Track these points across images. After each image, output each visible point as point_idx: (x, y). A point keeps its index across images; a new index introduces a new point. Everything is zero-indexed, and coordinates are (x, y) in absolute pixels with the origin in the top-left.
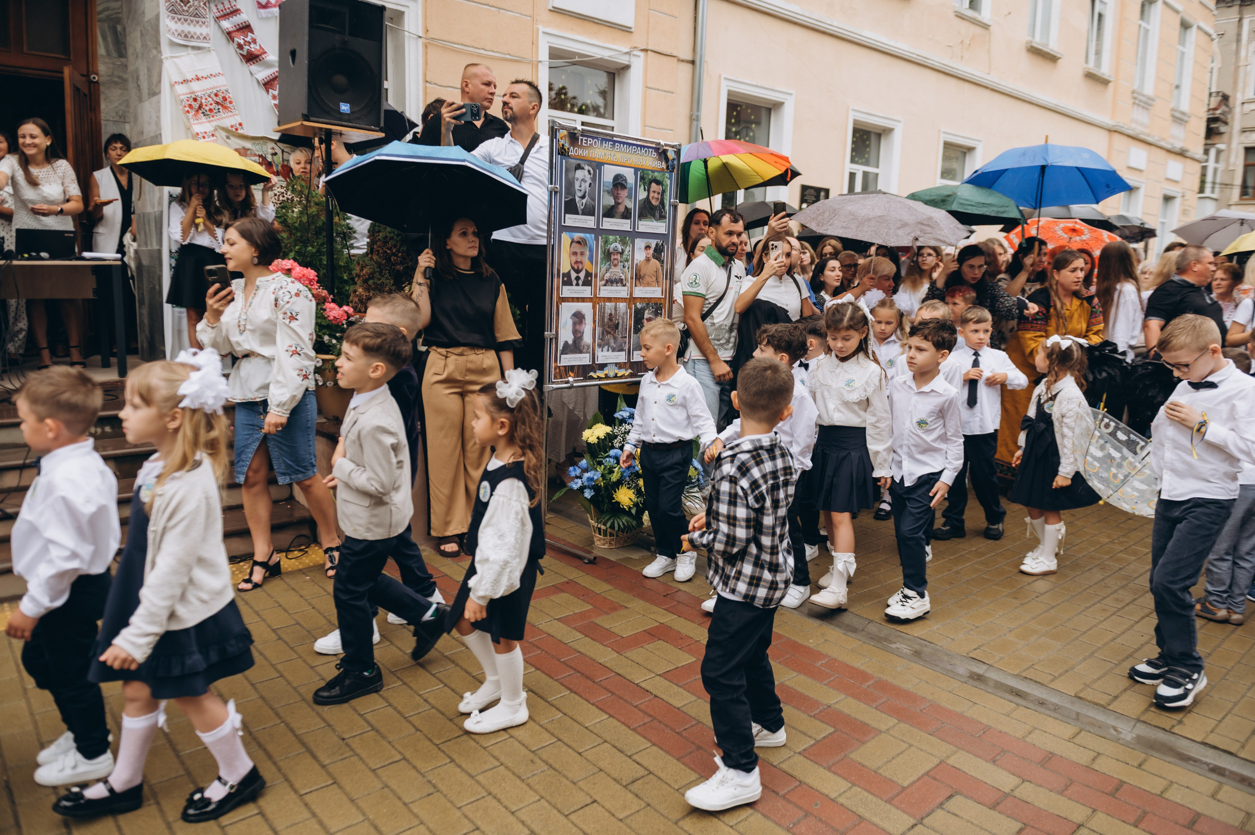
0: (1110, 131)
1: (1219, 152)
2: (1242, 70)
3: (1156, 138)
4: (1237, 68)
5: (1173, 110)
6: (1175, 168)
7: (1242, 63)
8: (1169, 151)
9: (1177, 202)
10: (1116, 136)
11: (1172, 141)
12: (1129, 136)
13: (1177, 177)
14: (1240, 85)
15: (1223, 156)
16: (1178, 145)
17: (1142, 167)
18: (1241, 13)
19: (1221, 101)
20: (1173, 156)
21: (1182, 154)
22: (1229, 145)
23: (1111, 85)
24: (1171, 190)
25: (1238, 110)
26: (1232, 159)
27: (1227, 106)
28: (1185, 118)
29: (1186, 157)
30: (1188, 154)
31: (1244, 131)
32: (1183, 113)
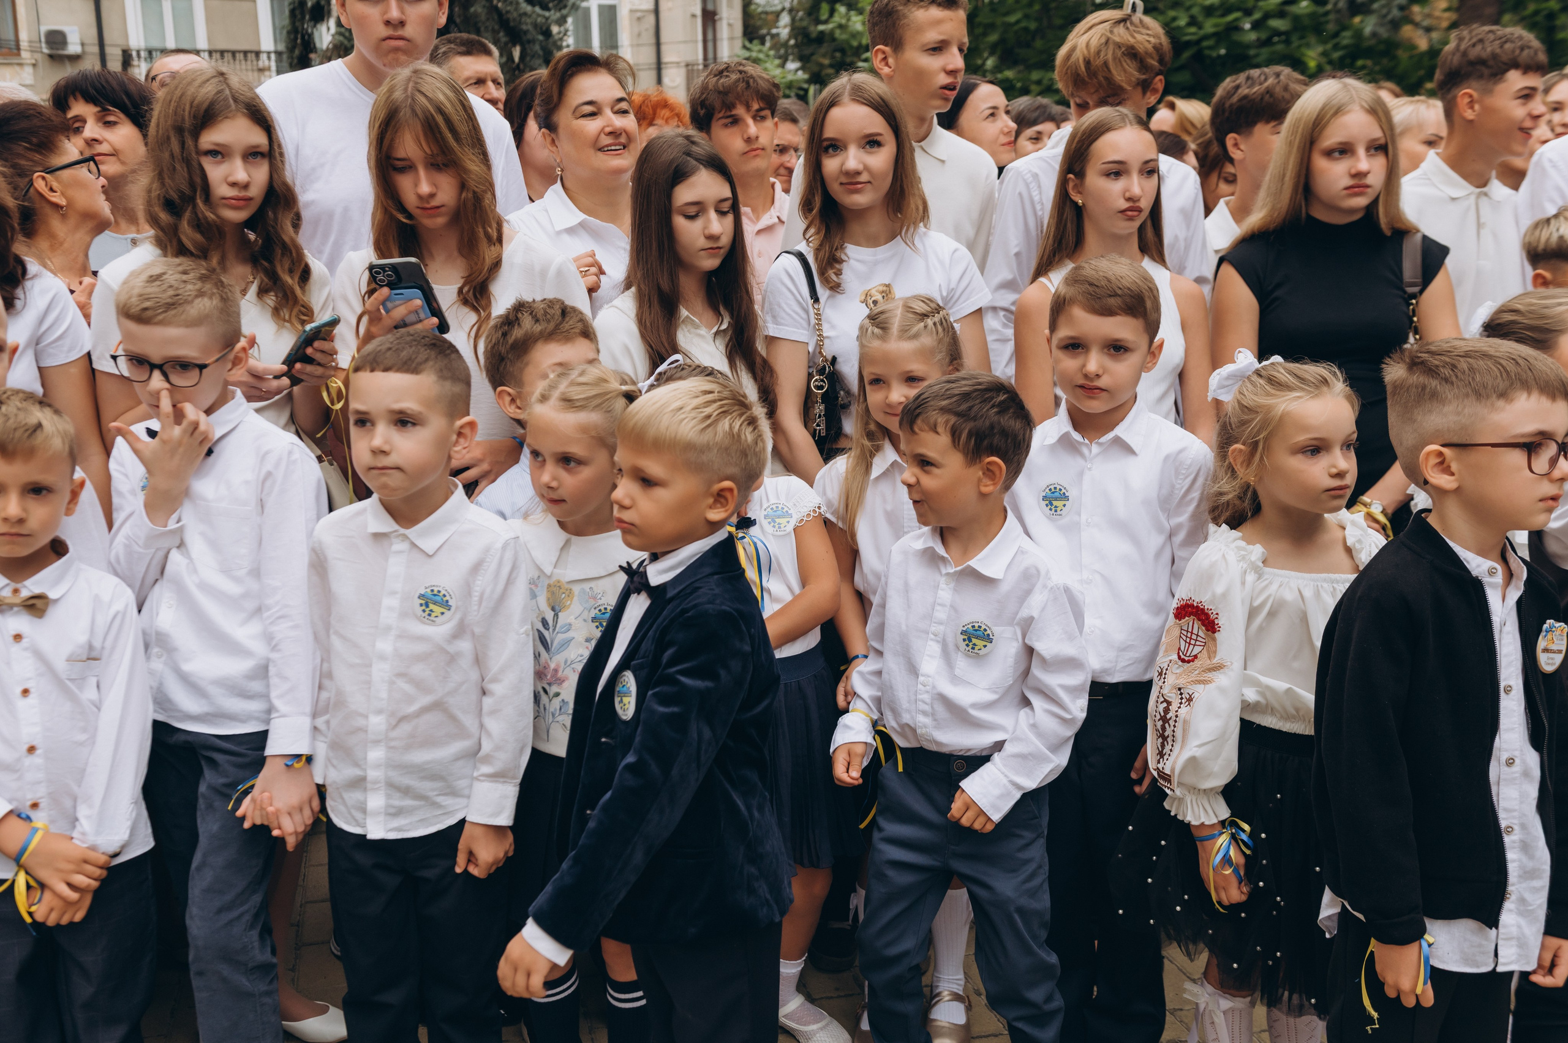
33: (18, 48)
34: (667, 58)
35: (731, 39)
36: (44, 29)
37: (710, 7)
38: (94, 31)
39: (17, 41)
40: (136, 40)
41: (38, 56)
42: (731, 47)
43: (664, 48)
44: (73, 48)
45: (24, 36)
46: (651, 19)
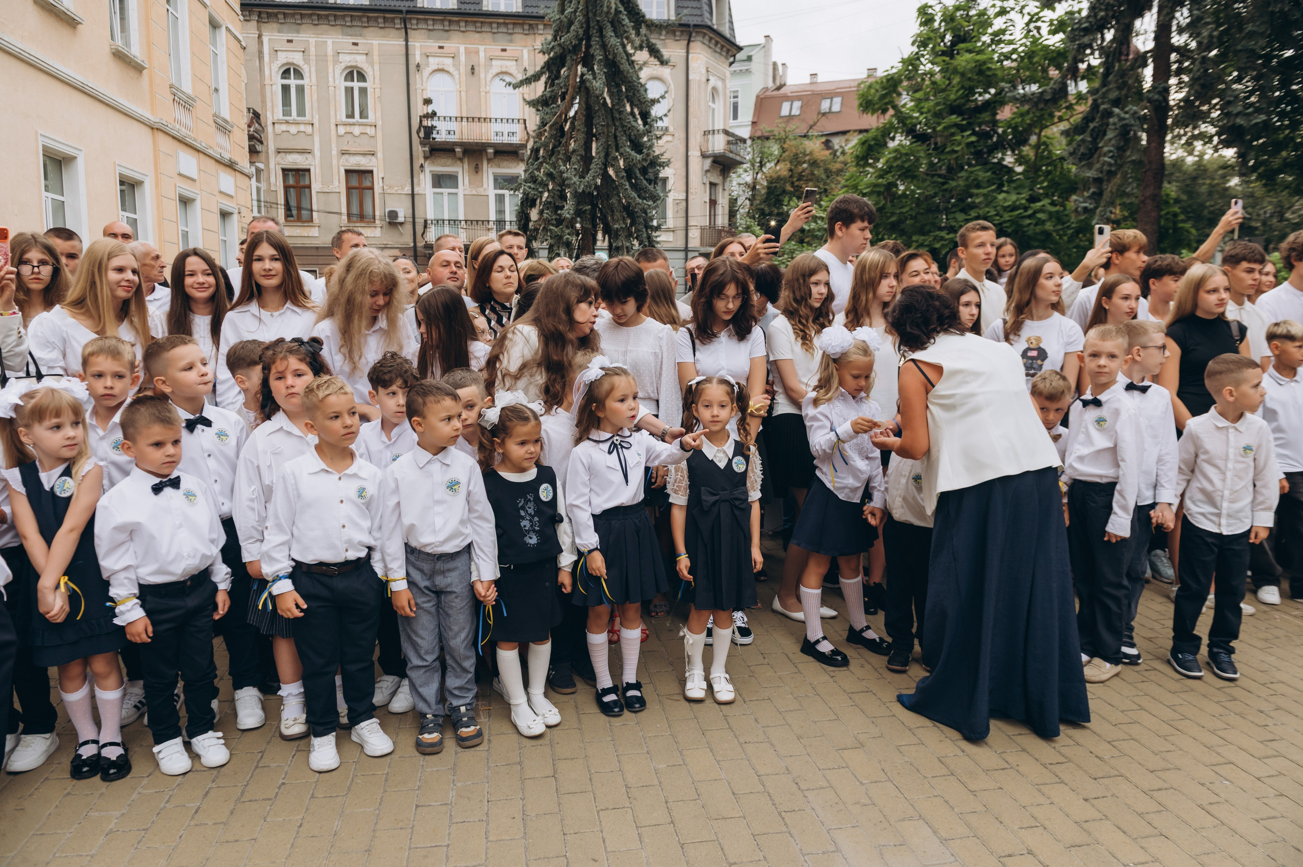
0: (152, 128)
1: (258, 171)
2: (268, 88)
3: (203, 144)
4: (263, 86)
5: (215, 115)
6: (227, 181)
7: (267, 81)
8: (217, 161)
9: (235, 217)
10: (161, 136)
11: (219, 150)
12: (174, 138)
13: (231, 191)
14: (269, 104)
15: (263, 176)
16: (227, 156)
17: (195, 176)
18: (259, 29)
19: (252, 119)
20: (222, 167)
21: (231, 166)
22: (267, 164)
23: (145, 72)
24: (228, 205)
25: (270, 128)
26: (273, 179)
27: (260, 125)
28: (229, 127)
29: (235, 170)
30: (237, 167)
31: (279, 152)
32: (226, 121)
33: (374, 218)
34: (691, 223)
35: (723, 215)
36: (387, 210)
37: (713, 198)
38: (410, 211)
39: (374, 216)
40: (430, 216)
41: (384, 223)
42: (723, 219)
43: (689, 219)
44: (401, 219)
45: (377, 213)
46: (684, 203)
